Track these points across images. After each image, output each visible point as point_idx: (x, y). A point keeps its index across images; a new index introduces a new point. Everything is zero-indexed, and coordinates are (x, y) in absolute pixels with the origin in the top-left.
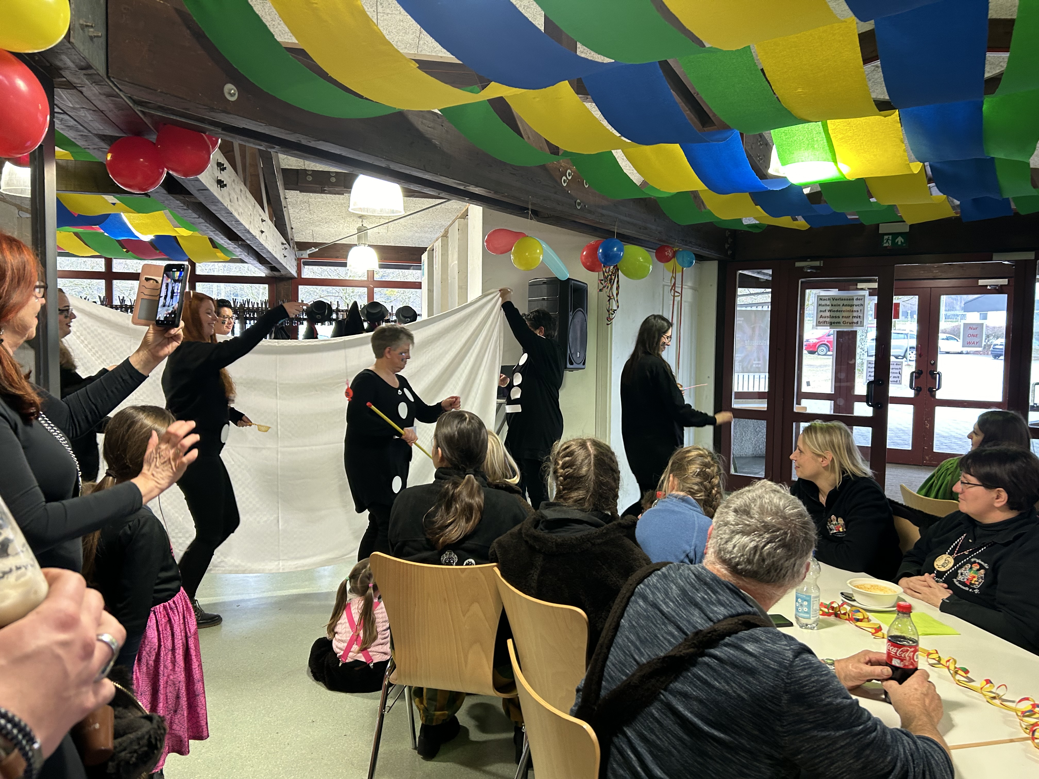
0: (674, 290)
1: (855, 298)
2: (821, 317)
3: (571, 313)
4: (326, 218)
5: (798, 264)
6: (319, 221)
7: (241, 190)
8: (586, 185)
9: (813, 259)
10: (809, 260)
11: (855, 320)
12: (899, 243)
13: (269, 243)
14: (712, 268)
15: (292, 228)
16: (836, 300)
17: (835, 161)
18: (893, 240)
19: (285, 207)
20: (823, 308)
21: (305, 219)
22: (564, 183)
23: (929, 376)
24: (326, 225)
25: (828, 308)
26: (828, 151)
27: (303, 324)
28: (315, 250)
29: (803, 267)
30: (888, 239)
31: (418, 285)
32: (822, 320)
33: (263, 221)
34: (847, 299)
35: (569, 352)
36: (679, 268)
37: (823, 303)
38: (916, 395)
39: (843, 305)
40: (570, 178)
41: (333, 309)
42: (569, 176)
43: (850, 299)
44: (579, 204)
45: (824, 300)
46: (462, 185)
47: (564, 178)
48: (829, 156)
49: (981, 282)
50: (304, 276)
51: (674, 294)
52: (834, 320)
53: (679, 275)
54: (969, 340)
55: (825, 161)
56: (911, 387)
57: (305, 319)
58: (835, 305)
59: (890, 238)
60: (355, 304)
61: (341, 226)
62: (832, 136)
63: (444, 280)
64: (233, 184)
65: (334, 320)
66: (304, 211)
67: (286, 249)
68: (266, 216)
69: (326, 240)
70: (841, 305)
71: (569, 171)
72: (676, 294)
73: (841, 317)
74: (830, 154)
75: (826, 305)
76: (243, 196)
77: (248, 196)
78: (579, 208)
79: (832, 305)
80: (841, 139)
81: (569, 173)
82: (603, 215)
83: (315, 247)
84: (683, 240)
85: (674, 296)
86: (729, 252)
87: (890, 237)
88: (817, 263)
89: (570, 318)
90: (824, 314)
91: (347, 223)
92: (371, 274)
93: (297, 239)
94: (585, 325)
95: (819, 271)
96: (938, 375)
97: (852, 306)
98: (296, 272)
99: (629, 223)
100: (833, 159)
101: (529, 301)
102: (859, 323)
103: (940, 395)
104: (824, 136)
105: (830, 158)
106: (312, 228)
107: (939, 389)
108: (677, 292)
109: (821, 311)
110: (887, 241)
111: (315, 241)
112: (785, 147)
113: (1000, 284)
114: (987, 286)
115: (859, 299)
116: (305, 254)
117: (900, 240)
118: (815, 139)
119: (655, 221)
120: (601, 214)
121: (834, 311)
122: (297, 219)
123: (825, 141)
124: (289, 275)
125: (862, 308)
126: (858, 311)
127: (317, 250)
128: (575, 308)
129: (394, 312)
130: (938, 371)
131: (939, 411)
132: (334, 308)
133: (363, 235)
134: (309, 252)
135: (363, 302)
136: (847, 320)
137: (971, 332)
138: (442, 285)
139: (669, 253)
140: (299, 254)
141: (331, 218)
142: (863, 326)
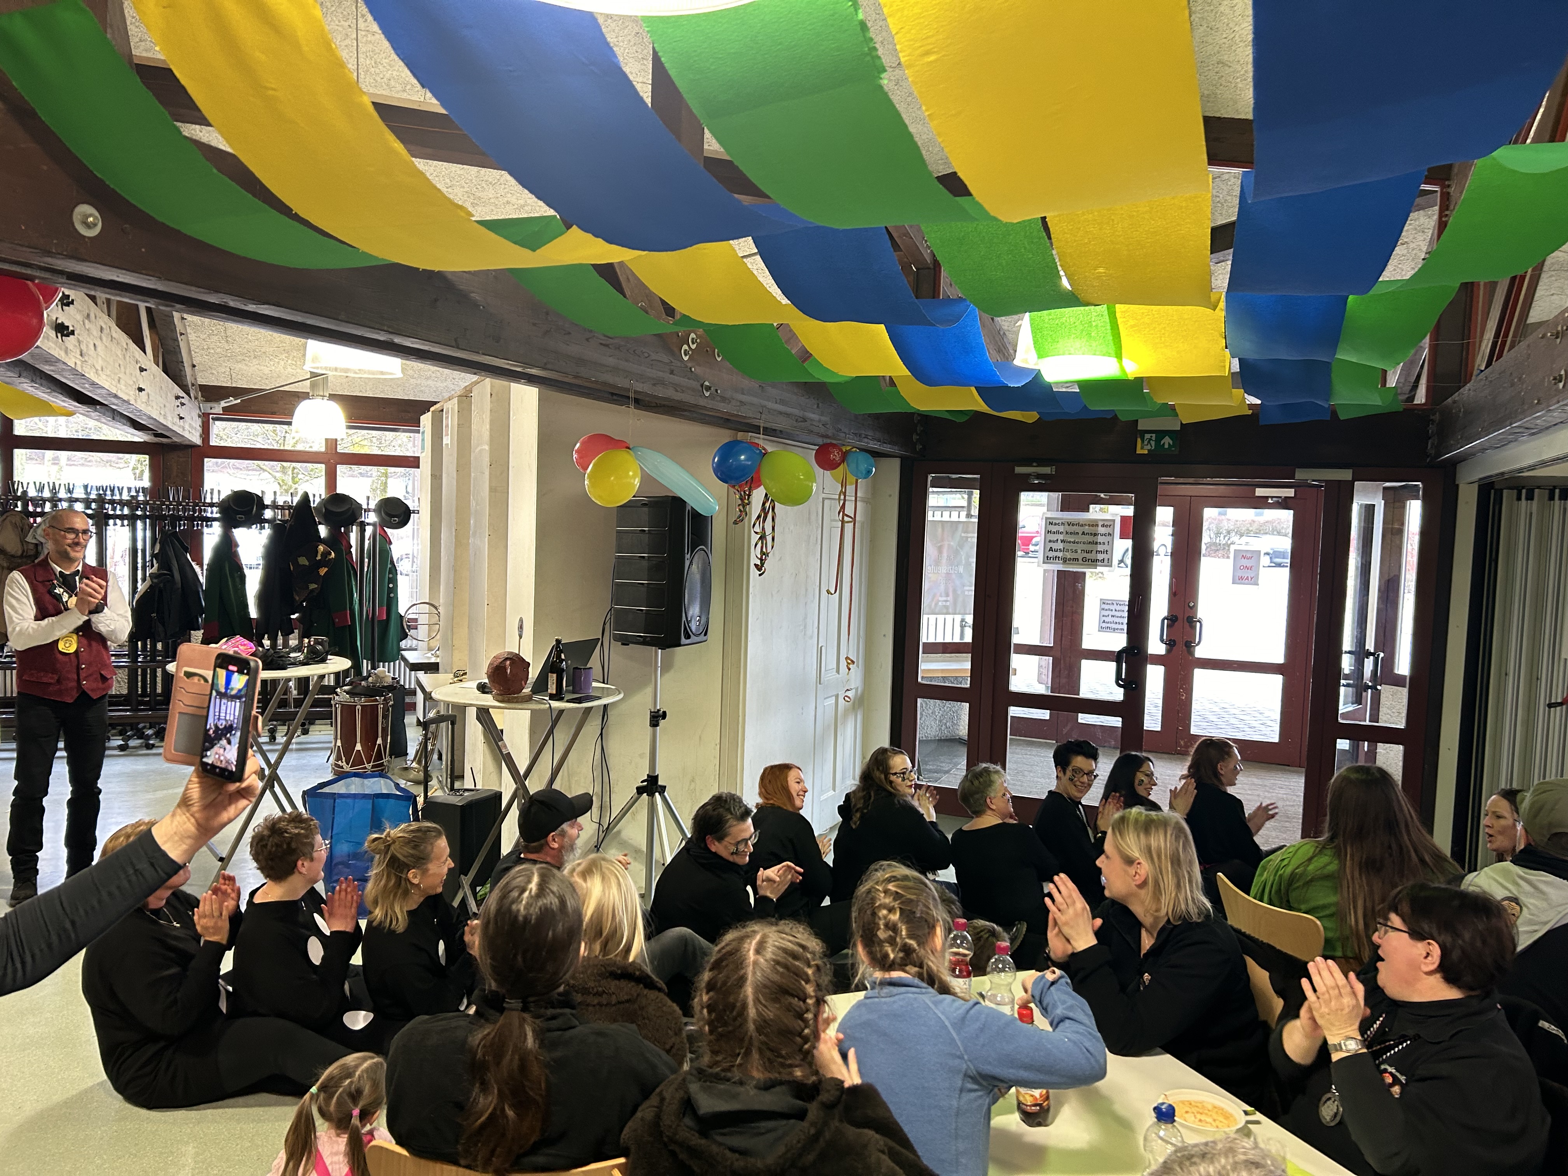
0: (844, 512)
1: (1100, 523)
2: (1051, 549)
3: (688, 556)
4: (254, 351)
5: (1019, 470)
6: (242, 354)
7: (102, 328)
8: (719, 356)
9: (1042, 463)
10: (1035, 464)
11: (1100, 557)
12: (1166, 446)
13: (154, 404)
14: (893, 468)
15: (194, 366)
16: (1073, 525)
17: (1119, 356)
18: (1158, 441)
19: (182, 334)
20: (1054, 537)
21: (219, 350)
22: (686, 355)
23: (1187, 625)
24: (255, 362)
25: (1061, 537)
26: (1111, 342)
27: (211, 526)
28: (233, 401)
29: (1030, 475)
30: (1150, 439)
31: (413, 462)
32: (1051, 554)
33: (142, 370)
34: (1089, 525)
35: (684, 618)
36: (851, 478)
37: (1054, 528)
38: (1169, 651)
39: (1083, 533)
40: (693, 347)
41: (266, 503)
42: (693, 343)
43: (1093, 526)
44: (708, 388)
45: (1056, 524)
46: (520, 366)
47: (685, 347)
48: (1112, 349)
49: (1260, 492)
50: (214, 442)
51: (843, 518)
52: (1068, 555)
53: (850, 489)
54: (1240, 573)
55: (1104, 355)
56: (1162, 640)
57: (215, 519)
58: (1071, 533)
59: (1154, 438)
60: (306, 498)
61: (282, 363)
62: (1120, 321)
63: (462, 469)
64: (86, 321)
65: (267, 521)
66: (216, 338)
67: (183, 404)
68: (147, 360)
69: (255, 384)
70: (1081, 533)
71: (693, 335)
72: (846, 519)
73: (1079, 551)
74: (1113, 347)
75: (1058, 532)
76: (104, 338)
77: (114, 335)
78: (707, 394)
79: (1067, 533)
80: (1132, 326)
81: (693, 339)
82: (742, 403)
83: (236, 397)
84: (855, 434)
85: (843, 522)
86: (919, 447)
87: (1154, 435)
88: (1047, 470)
89: (687, 563)
90: (1055, 546)
91: (293, 360)
92: (332, 444)
93: (201, 381)
94: (708, 575)
95: (1049, 482)
96: (1198, 624)
97: (1095, 535)
98: (201, 436)
99: (781, 413)
100: (1116, 353)
101: (618, 532)
102: (1106, 561)
103: (1200, 652)
104: (1108, 321)
105: (1113, 352)
106: (228, 364)
107: (1198, 645)
108: (847, 516)
109: (1050, 541)
110: (1149, 442)
111: (234, 385)
112: (1045, 333)
113: (1283, 495)
114: (1267, 497)
115: (1107, 526)
116: (218, 408)
117: (1167, 441)
118: (1094, 324)
119: (818, 407)
120: (741, 402)
121: (1070, 542)
122: (203, 349)
123: (1109, 327)
124: (187, 443)
125: (1109, 538)
126: (1104, 543)
127: (239, 401)
128: (693, 547)
129: (372, 506)
130: (1199, 616)
131: (1200, 675)
132: (267, 501)
133: (321, 382)
134: (223, 404)
135: (317, 491)
136: (1088, 556)
137: (1245, 562)
138: (457, 475)
139: (835, 456)
140: (206, 407)
141: (263, 350)
142: (1111, 566)
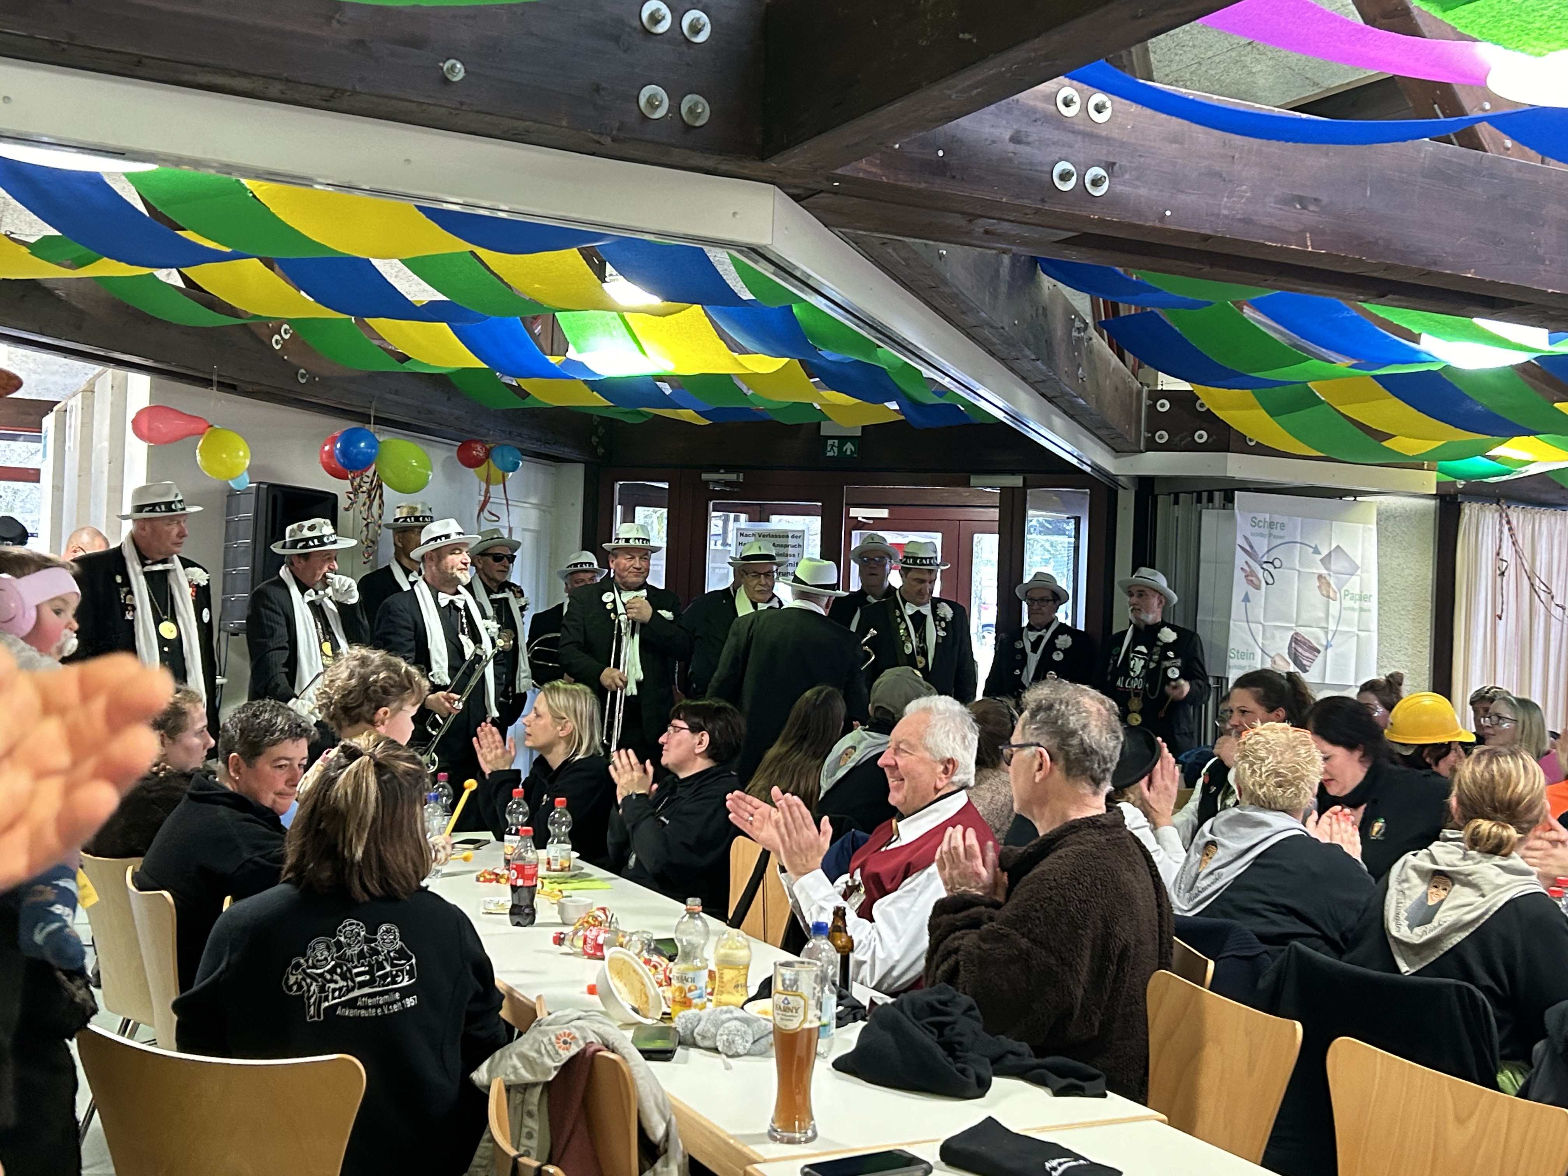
1: (788, 535)
5: (705, 476)
9: (728, 469)
10: (719, 471)
12: (849, 453)
14: (576, 475)
17: (644, 352)
18: (840, 448)
22: (277, 344)
26: (631, 340)
40: (287, 337)
42: (286, 334)
44: (303, 376)
47: (277, 337)
59: (836, 444)
63: (85, 470)
71: (285, 327)
74: (635, 344)
78: (303, 381)
81: (285, 330)
82: (347, 392)
84: (504, 431)
86: (601, 451)
87: (836, 441)
88: (732, 477)
95: (740, 490)
97: (787, 546)
99: (396, 403)
101: (227, 521)
105: (637, 349)
108: (494, 515)
110: (832, 448)
115: (796, 537)
117: (849, 447)
119: (447, 400)
120: (345, 390)
123: (624, 329)
125: (799, 550)
138: (80, 481)
139: (478, 451)
